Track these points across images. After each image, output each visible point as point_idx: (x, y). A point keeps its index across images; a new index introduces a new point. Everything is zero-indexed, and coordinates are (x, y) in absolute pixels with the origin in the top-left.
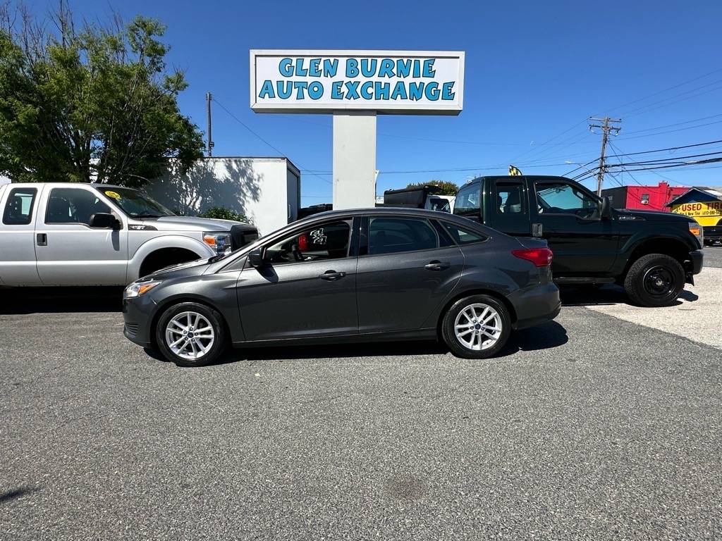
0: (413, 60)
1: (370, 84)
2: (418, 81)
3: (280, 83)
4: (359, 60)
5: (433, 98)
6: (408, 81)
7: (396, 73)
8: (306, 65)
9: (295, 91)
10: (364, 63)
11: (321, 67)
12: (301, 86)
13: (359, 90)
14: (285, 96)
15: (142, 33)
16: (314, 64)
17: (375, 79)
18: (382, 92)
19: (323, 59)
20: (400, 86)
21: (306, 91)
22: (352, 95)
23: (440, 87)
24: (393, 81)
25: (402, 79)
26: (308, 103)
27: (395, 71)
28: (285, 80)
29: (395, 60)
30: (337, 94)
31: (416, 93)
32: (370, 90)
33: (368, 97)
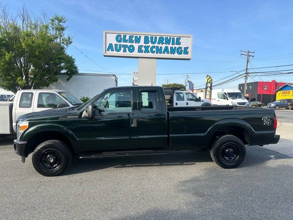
0: (172, 37)
1: (154, 47)
2: (174, 46)
3: (116, 45)
4: (149, 37)
5: (180, 53)
6: (170, 46)
7: (165, 43)
8: (127, 38)
9: (122, 49)
10: (152, 38)
11: (134, 39)
12: (125, 47)
13: (149, 49)
14: (118, 50)
15: (56, 22)
16: (131, 37)
17: (156, 45)
18: (159, 50)
19: (135, 35)
20: (166, 48)
21: (127, 49)
22: (147, 51)
23: (183, 49)
24: (164, 46)
25: (167, 45)
26: (128, 54)
27: (164, 42)
28: (119, 44)
29: (164, 37)
30: (140, 51)
31: (173, 51)
32: (154, 50)
33: (153, 52)
